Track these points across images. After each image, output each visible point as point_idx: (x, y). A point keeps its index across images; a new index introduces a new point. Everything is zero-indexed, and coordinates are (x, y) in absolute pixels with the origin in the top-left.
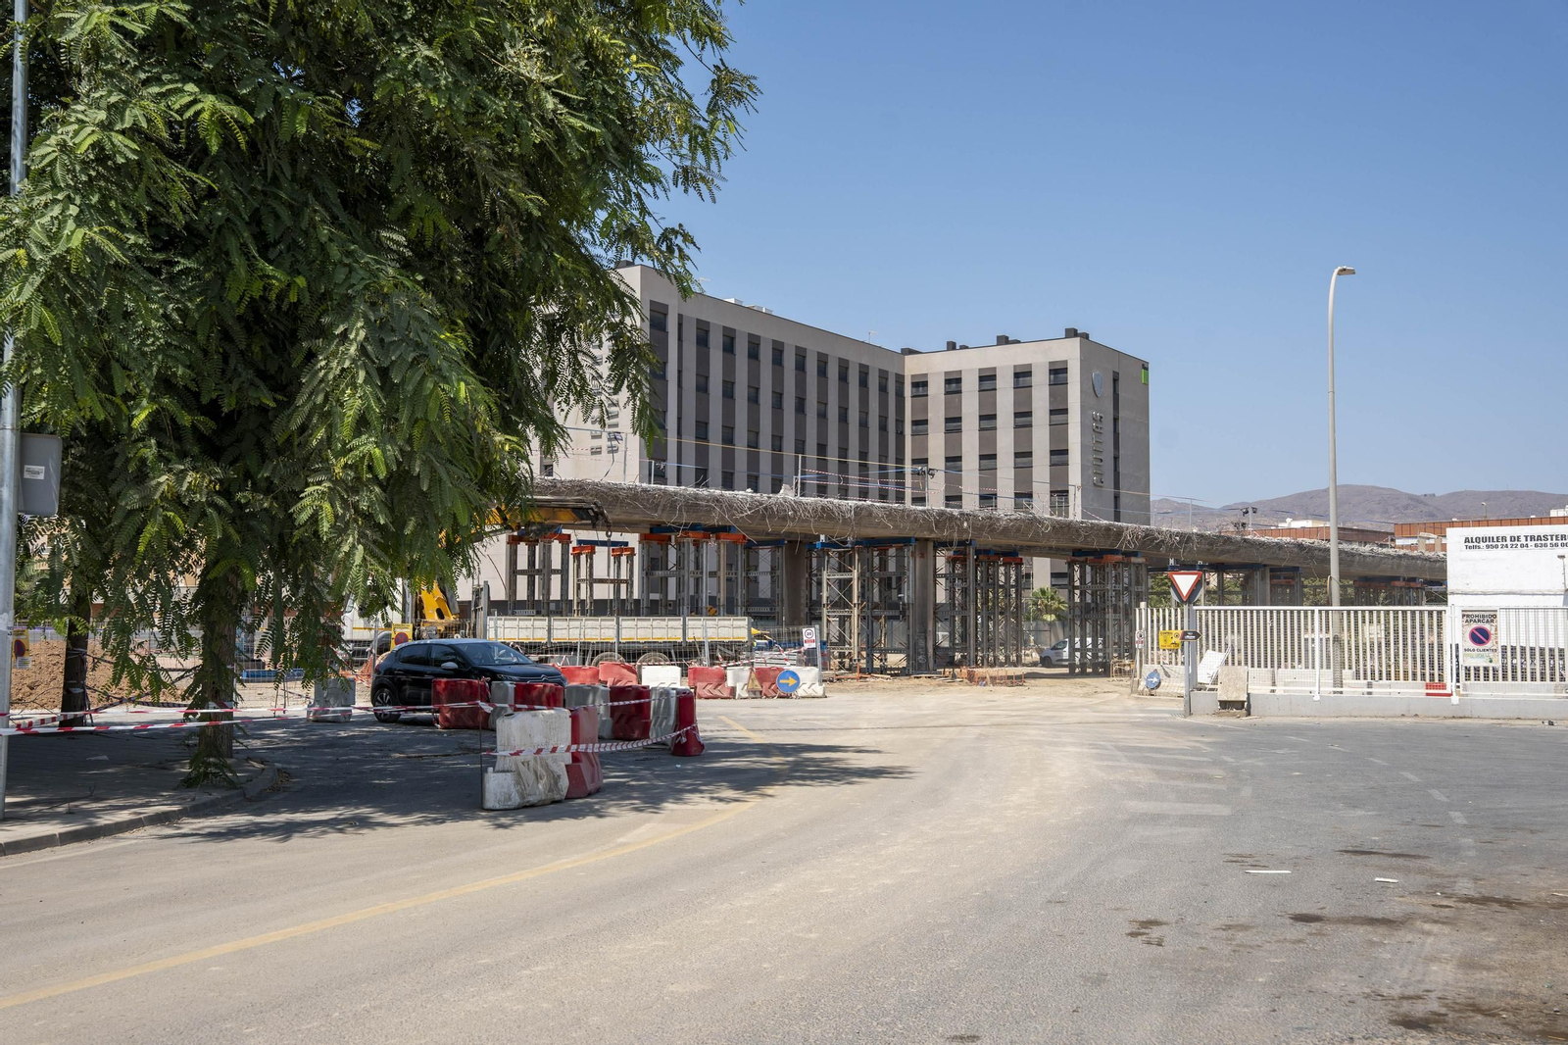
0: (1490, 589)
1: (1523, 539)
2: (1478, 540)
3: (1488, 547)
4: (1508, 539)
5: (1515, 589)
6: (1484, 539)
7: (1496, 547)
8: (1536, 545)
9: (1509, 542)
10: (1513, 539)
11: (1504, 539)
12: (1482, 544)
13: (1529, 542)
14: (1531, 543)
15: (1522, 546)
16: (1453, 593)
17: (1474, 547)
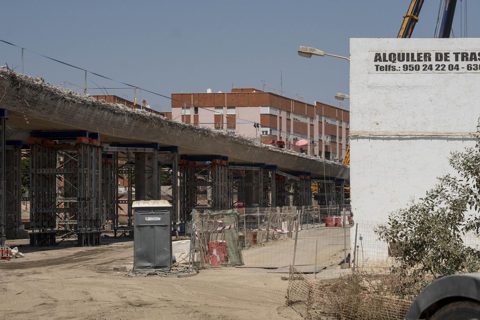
0: (409, 130)
1: (452, 57)
2: (393, 57)
3: (406, 68)
4: (433, 57)
5: (441, 131)
6: (402, 57)
7: (417, 68)
8: (469, 68)
9: (433, 62)
10: (439, 57)
11: (427, 56)
12: (399, 64)
13: (460, 63)
14: (463, 64)
15: (451, 68)
16: (356, 137)
17: (388, 68)
